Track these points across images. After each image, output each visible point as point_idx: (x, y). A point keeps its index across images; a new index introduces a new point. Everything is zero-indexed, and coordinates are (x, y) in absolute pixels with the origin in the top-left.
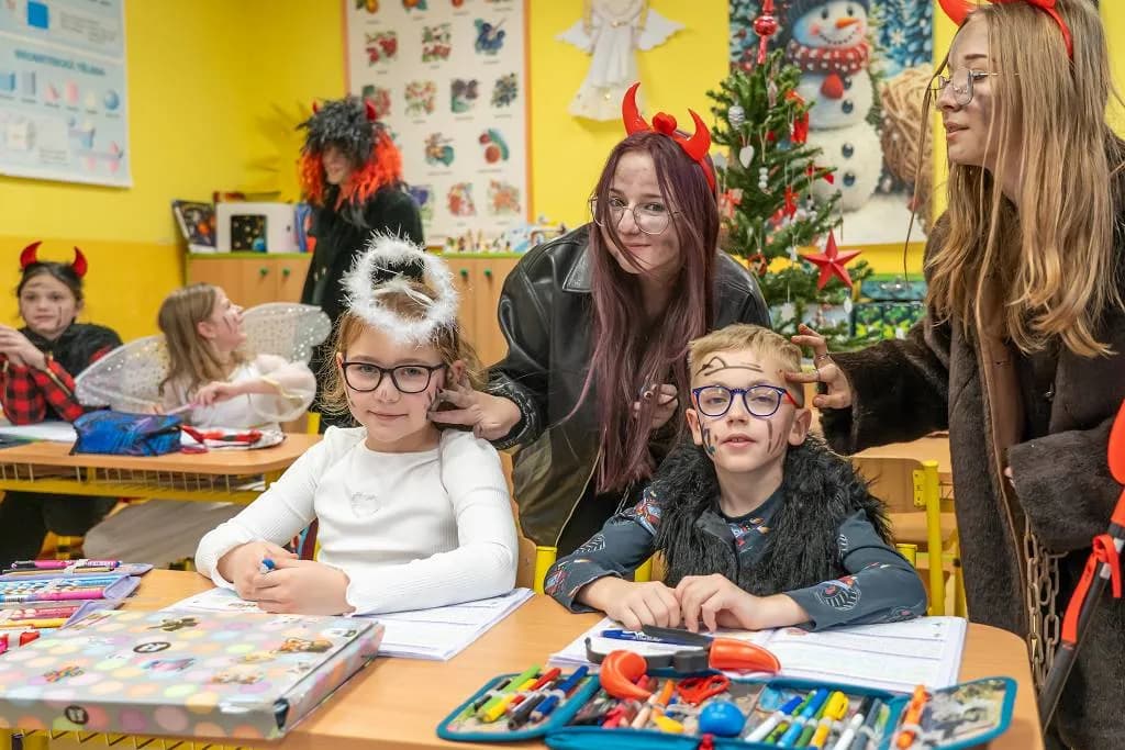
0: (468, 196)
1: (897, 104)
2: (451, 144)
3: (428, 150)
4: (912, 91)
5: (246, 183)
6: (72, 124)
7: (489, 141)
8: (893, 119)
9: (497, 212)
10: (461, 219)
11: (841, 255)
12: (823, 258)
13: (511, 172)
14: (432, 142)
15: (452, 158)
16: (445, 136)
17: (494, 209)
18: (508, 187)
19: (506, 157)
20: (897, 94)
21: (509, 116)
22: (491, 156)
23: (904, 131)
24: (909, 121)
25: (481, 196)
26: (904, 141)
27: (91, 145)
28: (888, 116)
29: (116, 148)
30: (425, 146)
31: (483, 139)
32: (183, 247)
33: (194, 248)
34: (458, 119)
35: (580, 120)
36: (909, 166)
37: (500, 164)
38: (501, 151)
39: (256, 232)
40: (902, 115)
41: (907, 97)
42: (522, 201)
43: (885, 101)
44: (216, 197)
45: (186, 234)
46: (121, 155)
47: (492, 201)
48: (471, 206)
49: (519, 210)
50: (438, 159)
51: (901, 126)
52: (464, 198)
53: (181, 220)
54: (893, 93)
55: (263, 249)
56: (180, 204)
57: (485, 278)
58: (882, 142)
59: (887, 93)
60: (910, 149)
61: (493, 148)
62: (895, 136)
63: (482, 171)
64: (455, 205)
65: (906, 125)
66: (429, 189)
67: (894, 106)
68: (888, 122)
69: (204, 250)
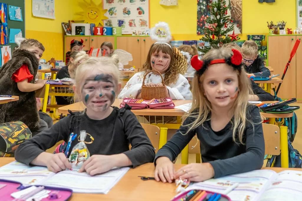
0: (134, 22)
1: (234, 4)
2: (129, 10)
3: (124, 11)
4: (237, 2)
5: (75, 18)
6: (45, 4)
7: (139, 10)
8: (233, 7)
9: (141, 26)
10: (132, 28)
11: (235, 35)
12: (232, 36)
13: (145, 17)
14: (125, 9)
15: (130, 13)
16: (128, 8)
17: (140, 26)
18: (144, 21)
19: (144, 13)
20: (234, 2)
21: (144, 4)
22: (140, 13)
23: (236, 10)
24: (237, 8)
25: (137, 22)
26: (236, 12)
27: (48, 9)
28: (232, 7)
29: (53, 10)
30: (123, 10)
31: (138, 9)
32: (64, 34)
33: (67, 34)
34: (131, 4)
35: (162, 5)
36: (237, 17)
37: (142, 15)
38: (142, 12)
39: (80, 30)
40: (235, 7)
41: (236, 3)
42: (148, 24)
43: (231, 3)
44: (69, 21)
45: (66, 31)
46: (53, 12)
47: (140, 24)
48: (135, 25)
49: (147, 26)
50: (126, 13)
51: (235, 9)
52: (133, 23)
53: (64, 27)
54: (233, 2)
55: (84, 34)
56: (64, 23)
57: (144, 41)
58: (231, 12)
59: (232, 2)
60: (237, 14)
61: (141, 12)
62: (234, 11)
63: (138, 17)
64: (131, 24)
65: (236, 9)
66: (124, 20)
67: (234, 5)
68: (232, 8)
69: (70, 35)
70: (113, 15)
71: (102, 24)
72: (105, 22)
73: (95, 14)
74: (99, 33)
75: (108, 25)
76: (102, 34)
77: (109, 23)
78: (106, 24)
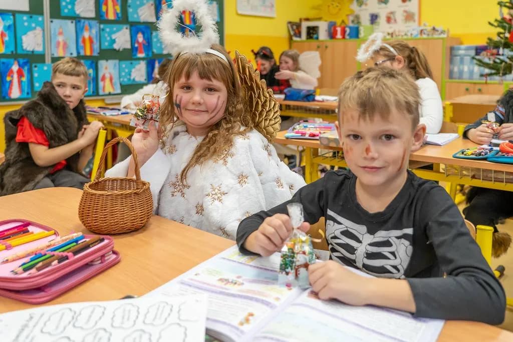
0: (394, 16)
5: (311, 14)
10: (391, 25)
13: (412, 6)
17: (405, 21)
18: (410, 12)
25: (400, 16)
27: (265, 2)
32: (291, 38)
33: (295, 39)
37: (407, 3)
39: (315, 32)
42: (416, 18)
44: (301, 20)
45: (292, 34)
46: (273, 5)
47: (404, 18)
48: (395, 21)
49: (414, 21)
50: (382, 2)
52: (392, 17)
53: (291, 29)
55: (317, 38)
56: (290, 23)
63: (400, 6)
64: (389, 20)
66: (378, 14)
69: (298, 39)
70: (363, 7)
71: (346, 21)
72: (351, 18)
73: (337, 6)
74: (339, 36)
75: (356, 22)
76: (344, 37)
77: (357, 19)
78: (353, 22)
